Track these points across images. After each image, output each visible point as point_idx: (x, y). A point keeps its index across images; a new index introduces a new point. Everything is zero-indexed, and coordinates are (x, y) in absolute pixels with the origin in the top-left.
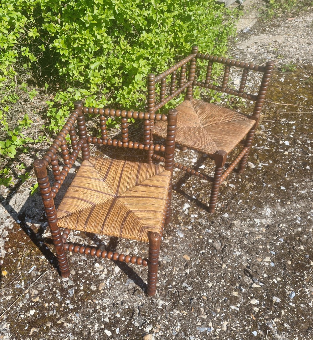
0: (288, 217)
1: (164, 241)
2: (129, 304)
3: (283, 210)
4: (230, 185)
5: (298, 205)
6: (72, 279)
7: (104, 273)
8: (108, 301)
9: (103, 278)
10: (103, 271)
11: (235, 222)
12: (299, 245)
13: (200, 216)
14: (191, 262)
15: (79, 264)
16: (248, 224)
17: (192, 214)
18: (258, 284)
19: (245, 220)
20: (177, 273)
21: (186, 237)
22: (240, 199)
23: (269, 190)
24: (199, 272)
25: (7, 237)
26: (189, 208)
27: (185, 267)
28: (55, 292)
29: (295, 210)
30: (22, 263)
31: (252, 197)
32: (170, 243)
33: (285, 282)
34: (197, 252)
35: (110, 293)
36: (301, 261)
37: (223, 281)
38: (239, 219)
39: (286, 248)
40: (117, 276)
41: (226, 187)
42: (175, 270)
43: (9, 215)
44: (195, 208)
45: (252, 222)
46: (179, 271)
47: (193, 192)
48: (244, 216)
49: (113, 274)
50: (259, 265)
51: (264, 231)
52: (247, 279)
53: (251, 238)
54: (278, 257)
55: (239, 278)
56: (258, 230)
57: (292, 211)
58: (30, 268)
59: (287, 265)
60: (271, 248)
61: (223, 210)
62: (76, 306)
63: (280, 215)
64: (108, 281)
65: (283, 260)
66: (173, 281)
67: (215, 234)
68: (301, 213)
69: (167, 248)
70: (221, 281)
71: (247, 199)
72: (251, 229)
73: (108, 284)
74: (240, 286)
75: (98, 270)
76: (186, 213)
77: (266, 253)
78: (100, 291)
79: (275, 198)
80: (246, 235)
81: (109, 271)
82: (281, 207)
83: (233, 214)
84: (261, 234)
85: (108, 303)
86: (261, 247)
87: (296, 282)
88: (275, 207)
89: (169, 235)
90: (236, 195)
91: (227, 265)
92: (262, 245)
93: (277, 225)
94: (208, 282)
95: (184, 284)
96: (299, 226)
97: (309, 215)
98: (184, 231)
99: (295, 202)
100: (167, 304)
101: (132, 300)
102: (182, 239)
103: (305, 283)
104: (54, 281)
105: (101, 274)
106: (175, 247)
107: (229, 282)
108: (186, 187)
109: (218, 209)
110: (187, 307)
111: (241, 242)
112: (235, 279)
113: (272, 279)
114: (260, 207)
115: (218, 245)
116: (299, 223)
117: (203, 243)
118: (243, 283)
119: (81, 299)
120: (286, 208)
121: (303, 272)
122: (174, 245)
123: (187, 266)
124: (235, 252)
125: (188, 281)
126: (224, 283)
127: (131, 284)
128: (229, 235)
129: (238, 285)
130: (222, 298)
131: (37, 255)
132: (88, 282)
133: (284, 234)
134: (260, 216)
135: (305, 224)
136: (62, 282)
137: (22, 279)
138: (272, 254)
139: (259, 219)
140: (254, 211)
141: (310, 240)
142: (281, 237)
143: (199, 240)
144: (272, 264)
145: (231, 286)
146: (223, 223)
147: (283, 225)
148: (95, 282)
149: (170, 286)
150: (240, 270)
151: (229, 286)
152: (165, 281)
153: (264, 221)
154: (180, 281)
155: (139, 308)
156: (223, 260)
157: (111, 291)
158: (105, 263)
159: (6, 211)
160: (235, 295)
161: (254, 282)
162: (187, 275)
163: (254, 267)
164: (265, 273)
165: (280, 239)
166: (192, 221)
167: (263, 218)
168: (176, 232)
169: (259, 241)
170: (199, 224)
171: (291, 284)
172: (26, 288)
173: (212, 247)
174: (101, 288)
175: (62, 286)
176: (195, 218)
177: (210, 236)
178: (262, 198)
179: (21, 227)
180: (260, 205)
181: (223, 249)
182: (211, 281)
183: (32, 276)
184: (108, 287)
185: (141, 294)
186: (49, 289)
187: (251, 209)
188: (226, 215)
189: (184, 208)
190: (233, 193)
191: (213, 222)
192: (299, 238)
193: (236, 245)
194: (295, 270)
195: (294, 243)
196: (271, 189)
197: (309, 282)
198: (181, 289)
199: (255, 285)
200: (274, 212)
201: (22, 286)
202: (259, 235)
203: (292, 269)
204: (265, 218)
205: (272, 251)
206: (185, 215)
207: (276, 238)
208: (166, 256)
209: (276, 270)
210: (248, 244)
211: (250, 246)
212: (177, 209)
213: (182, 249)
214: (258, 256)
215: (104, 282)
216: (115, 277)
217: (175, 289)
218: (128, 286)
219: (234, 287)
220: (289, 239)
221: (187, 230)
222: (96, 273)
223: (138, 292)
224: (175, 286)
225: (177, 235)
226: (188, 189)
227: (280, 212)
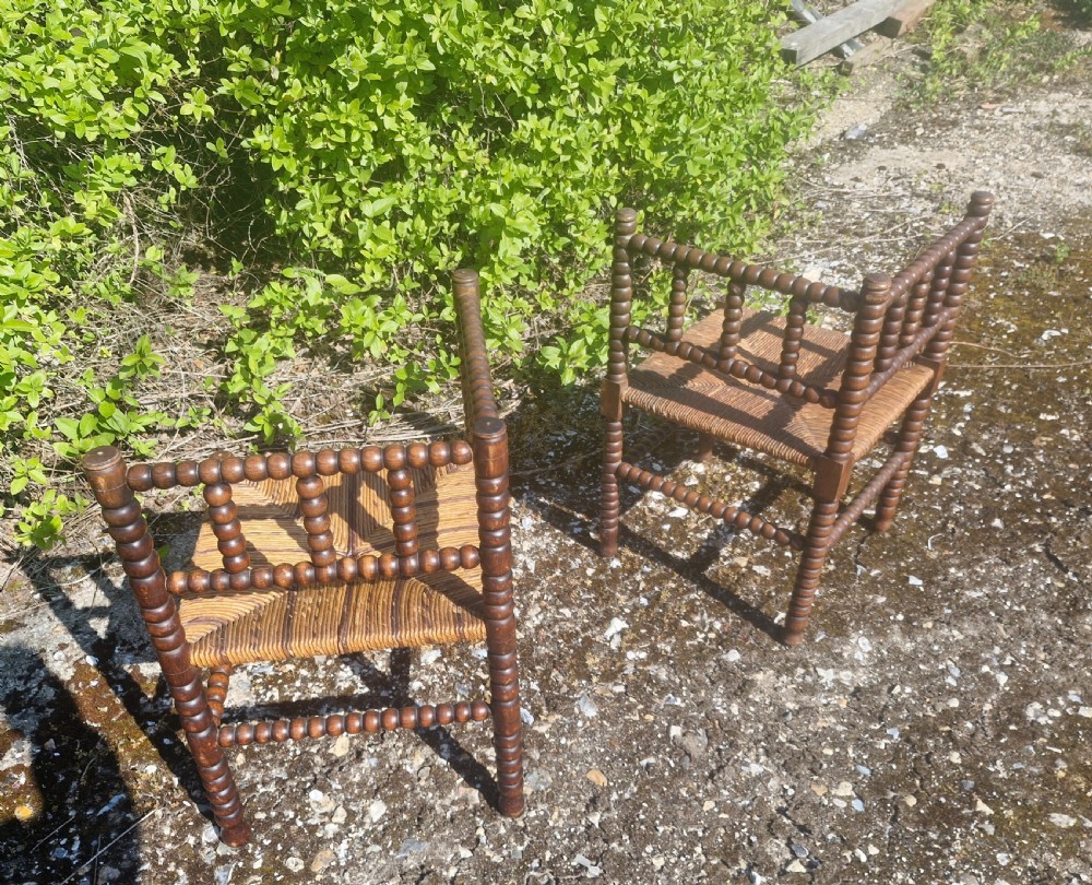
0: (922, 667)
1: (535, 728)
3: (909, 646)
4: (755, 568)
5: (955, 632)
7: (334, 820)
9: (330, 835)
10: (331, 815)
11: (759, 677)
12: (947, 751)
13: (655, 656)
14: (610, 793)
15: (262, 790)
16: (798, 684)
17: (631, 648)
18: (808, 864)
19: (790, 671)
20: (561, 823)
21: (603, 716)
22: (783, 609)
23: (873, 586)
24: (628, 823)
25: (50, 704)
26: (622, 633)
27: (587, 807)
28: (173, 874)
29: (947, 646)
30: (84, 783)
31: (818, 604)
32: (553, 734)
33: (891, 858)
34: (631, 761)
35: (344, 881)
36: (946, 797)
37: (698, 849)
38: (772, 667)
39: (905, 758)
40: (374, 829)
41: (743, 575)
42: (556, 814)
43: (69, 638)
44: (643, 631)
45: (809, 679)
46: (569, 818)
47: (642, 585)
48: (788, 660)
49: (362, 824)
50: (816, 807)
51: (843, 705)
52: (775, 848)
53: (801, 725)
54: (877, 783)
55: (750, 842)
56: (824, 701)
57: (936, 648)
58: (106, 800)
59: (901, 808)
60: (860, 757)
61: (725, 640)
63: (897, 660)
64: (344, 845)
65: (892, 794)
66: (546, 849)
67: (693, 709)
68: (963, 656)
69: (540, 747)
70: (691, 852)
72: (805, 698)
73: (342, 855)
74: (750, 868)
75: (318, 811)
76: (613, 646)
77: (841, 769)
78: (315, 874)
79: (888, 610)
80: (786, 714)
81: (351, 815)
82: (903, 637)
83: (755, 653)
84: (832, 713)
86: (829, 752)
87: (925, 863)
88: (885, 635)
89: (553, 709)
90: (771, 597)
91: (716, 803)
92: (833, 746)
93: (885, 689)
94: (653, 854)
95: (580, 859)
96: (952, 693)
97: (986, 661)
98: (599, 700)
99: (948, 624)
102: (591, 721)
103: (952, 863)
104: (175, 840)
105: (323, 824)
106: (565, 747)
107: (716, 854)
108: (623, 570)
109: (712, 635)
111: (769, 736)
112: (737, 848)
113: (852, 850)
114: (838, 635)
115: (697, 744)
116: (954, 684)
117: (653, 734)
118: (761, 858)
120: (919, 639)
121: (949, 832)
122: (563, 741)
123: (593, 803)
124: (747, 764)
125: (593, 850)
126: (703, 858)
127: (414, 855)
128: (736, 712)
129: (743, 865)
131: (133, 763)
132: (279, 847)
133: (905, 713)
134: (837, 661)
135: (971, 687)
136: (198, 845)
137: (75, 834)
138: (859, 774)
139: (831, 671)
140: (820, 648)
141: (980, 736)
142: (896, 722)
143: (642, 726)
144: (858, 806)
145: (723, 868)
146: (720, 679)
147: (903, 690)
148: (301, 848)
149: (535, 863)
150: (756, 818)
151: (716, 868)
152: (520, 848)
153: (846, 676)
154: (567, 848)
156: (706, 789)
157: (347, 874)
158: (343, 791)
159: (60, 628)
161: (795, 857)
162: (591, 832)
163: (798, 812)
164: (832, 829)
166: (630, 670)
167: (846, 668)
168: (573, 701)
169: (825, 736)
170: (649, 679)
171: (910, 865)
172: (83, 859)
173: (680, 751)
174: (318, 867)
175: (196, 856)
176: (638, 662)
177: (675, 715)
178: (848, 608)
180: (838, 628)
181: (711, 755)
182: (664, 847)
183: (108, 823)
184: (343, 863)
186: (155, 865)
187: (811, 637)
188: (733, 656)
189: (609, 633)
190: (761, 592)
191: (689, 675)
192: (947, 728)
193: (752, 743)
194: (925, 825)
195: (931, 743)
196: (880, 583)
197: (965, 861)
198: (568, 872)
199: (795, 866)
200: (879, 651)
201: (71, 852)
202: (828, 716)
203: (917, 819)
204: (852, 666)
205: (862, 764)
206: (611, 651)
207: (878, 727)
208: (535, 773)
209: (869, 821)
210: (791, 742)
211: (795, 748)
212: (589, 633)
213: (585, 753)
214: (815, 778)
215: (332, 846)
216: (367, 832)
217: (548, 871)
218: (405, 863)
219: (731, 873)
220: (918, 730)
221: (608, 694)
222: (309, 822)
223: (431, 881)
224: (551, 864)
225: (576, 710)
226: (627, 578)
227: (900, 652)
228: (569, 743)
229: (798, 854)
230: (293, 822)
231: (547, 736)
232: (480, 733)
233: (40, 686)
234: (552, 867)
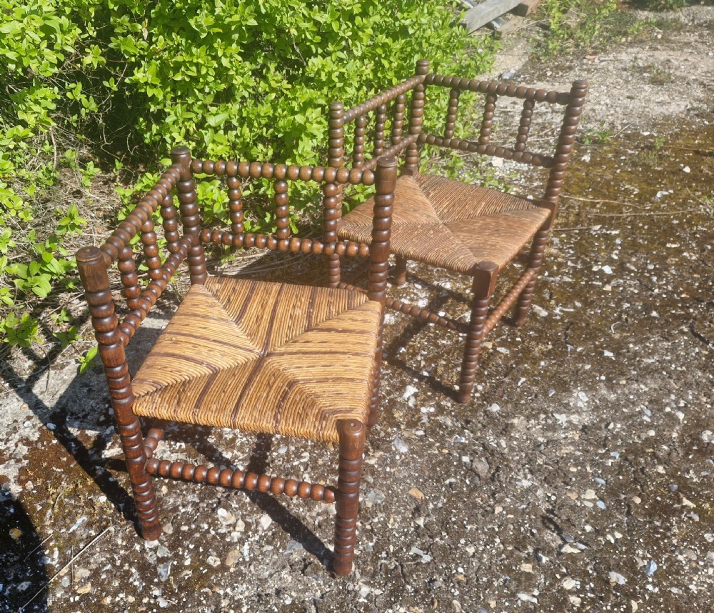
0: (624, 410)
1: (367, 461)
2: (293, 594)
3: (613, 397)
4: (499, 349)
5: (642, 386)
6: (166, 544)
7: (237, 529)
8: (247, 588)
9: (236, 540)
10: (234, 526)
11: (515, 421)
12: (654, 465)
13: (441, 410)
14: (427, 504)
15: (183, 510)
16: (543, 425)
17: (423, 405)
18: (576, 547)
19: (536, 417)
20: (396, 525)
21: (412, 452)
22: (522, 376)
23: (580, 358)
24: (444, 523)
25: (25, 457)
26: (416, 395)
27: (413, 514)
28: (128, 571)
29: (638, 394)
30: (56, 510)
31: (546, 371)
32: (380, 465)
33: (631, 540)
34: (438, 481)
35: (250, 572)
36: (660, 496)
37: (498, 540)
38: (522, 414)
39: (627, 471)
40: (266, 535)
41: (492, 354)
43: (31, 413)
44: (429, 394)
45: (550, 422)
46: (401, 523)
47: (423, 363)
48: (533, 409)
49: (256, 531)
50: (573, 508)
51: (577, 438)
52: (550, 537)
53: (551, 452)
54: (611, 490)
55: (532, 534)
56: (563, 436)
57: (631, 397)
58: (73, 521)
59: (632, 505)
60: (596, 472)
61: (487, 398)
62: (174, 601)
63: (607, 406)
64: (246, 547)
65: (623, 496)
66: (389, 544)
67: (474, 445)
68: (650, 402)
69: (373, 474)
70: (493, 542)
71: (536, 376)
72: (550, 434)
73: (246, 553)
74: (536, 551)
75: (224, 523)
76: (411, 404)
77: (584, 481)
78: (229, 568)
79: (594, 373)
80: (539, 446)
81: (248, 525)
82: (608, 391)
83: (510, 406)
84: (570, 443)
85: (247, 594)
86: (574, 470)
87: (656, 542)
88: (596, 390)
89: (377, 448)
90: (513, 368)
91: (504, 508)
92: (576, 465)
93: (603, 425)
94: (466, 544)
95: (414, 550)
96: (649, 426)
97: (668, 405)
98: (408, 441)
99: (637, 381)
100: (378, 592)
101: (301, 587)
102: (405, 456)
103: (675, 542)
104: (126, 548)
105: (230, 532)
106: (390, 473)
107: (510, 543)
108: (408, 353)
109: (477, 395)
110: (423, 599)
111: (530, 461)
112: (524, 538)
113: (604, 536)
114: (564, 391)
115: (482, 467)
116: (649, 420)
117: (450, 463)
118: (543, 544)
119: (186, 587)
120: (619, 392)
121: (668, 520)
122: (388, 469)
123: (417, 511)
125: (423, 544)
126: (501, 546)
127: (297, 551)
128: (505, 446)
129: (531, 550)
130: (498, 578)
131: (89, 495)
132: (201, 550)
133: (619, 442)
134: (567, 409)
135: (661, 422)
136: (143, 550)
137: (55, 546)
138: (598, 484)
139: (564, 415)
140: (553, 400)
141: (675, 454)
142: (616, 448)
143: (441, 458)
144: (601, 505)
145: (517, 552)
146: (489, 424)
147: (615, 425)
148: (216, 549)
149: (384, 555)
150: (534, 517)
151: (512, 552)
152: (371, 544)
153: (575, 418)
154: (404, 543)
155: (315, 602)
156: (494, 499)
157: (252, 567)
158: (240, 509)
159: (26, 406)
160: (527, 571)
161: (565, 542)
162: (419, 531)
163: (562, 511)
164: (587, 522)
165: (612, 454)
166: (425, 420)
167: (574, 413)
168: (391, 442)
169: (570, 459)
170: (440, 426)
171: (646, 544)
172: (63, 564)
173: (471, 471)
174: (230, 562)
175: (143, 558)
176: (429, 415)
177: (463, 449)
178: (566, 373)
179: (56, 436)
180: (564, 387)
181: (493, 475)
182: (473, 540)
183: (78, 538)
184: (247, 559)
185: (321, 573)
186: (114, 565)
187: (546, 394)
188: (495, 408)
189: (406, 395)
190: (505, 365)
191: (467, 422)
192: (651, 450)
193: (519, 466)
194: (650, 516)
195: (642, 460)
196: (585, 355)
197: (683, 540)
198: (408, 560)
199: (567, 549)
200: (593, 401)
201: (53, 560)
202: (568, 446)
203: (644, 513)
204: (578, 411)
205: (599, 477)
206: (409, 408)
207: (604, 451)
208: (372, 492)
209: (611, 515)
210: (546, 464)
211: (551, 468)
212: (392, 396)
213: (405, 477)
214: (569, 487)
215: (238, 548)
216: (261, 537)
217: (393, 559)
218: (291, 557)
219: (523, 555)
220: (632, 452)
221: (414, 437)
222: (219, 531)
223: (313, 569)
224: (395, 554)
225: (394, 449)
226: (412, 359)
227: (608, 401)
228: (392, 471)
229: (568, 540)
230: (208, 531)
231: (376, 466)
232: (329, 466)
233: (16, 445)
234: (396, 557)
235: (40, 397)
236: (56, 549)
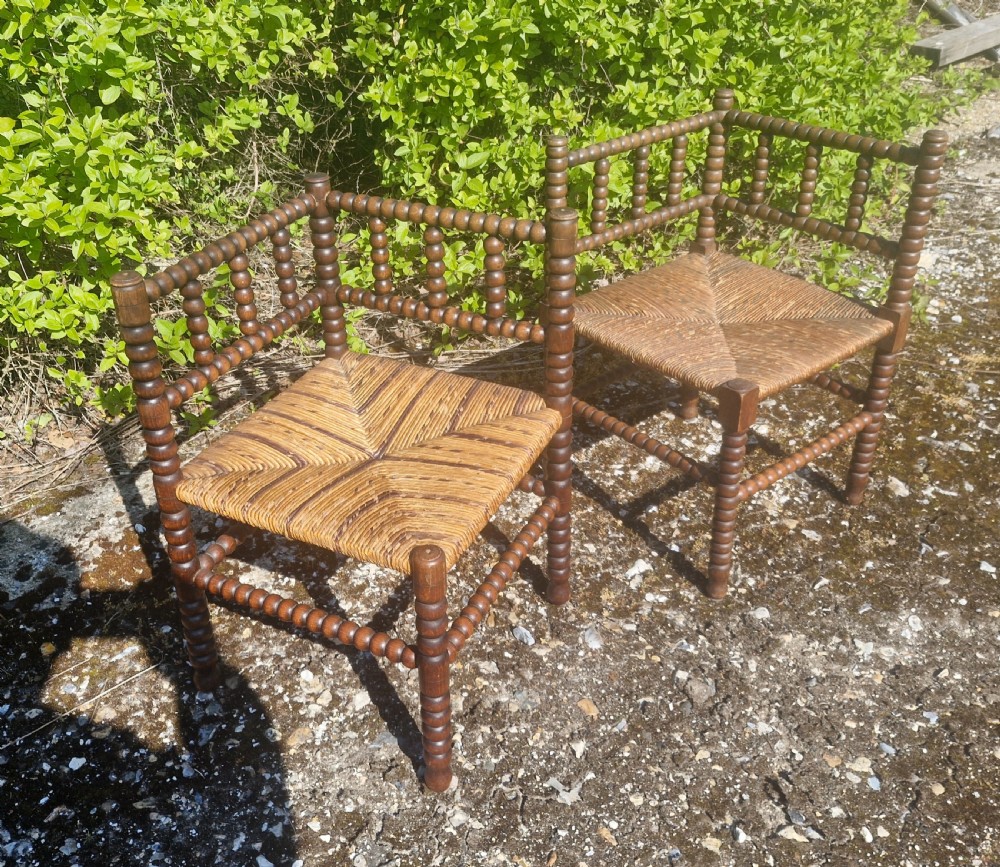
0: (979, 655)
1: (534, 650)
2: (361, 801)
3: (968, 633)
4: (804, 532)
6: (222, 700)
7: (319, 701)
8: (303, 780)
9: (312, 715)
10: (316, 696)
11: (788, 638)
12: (993, 746)
13: (676, 601)
14: (599, 725)
15: (259, 664)
16: (831, 653)
17: (651, 590)
18: (803, 833)
19: (824, 639)
20: (541, 744)
21: (607, 650)
22: (827, 575)
23: (937, 566)
25: (95, 561)
26: (644, 575)
27: (572, 735)
28: (162, 724)
30: (106, 631)
31: (869, 576)
32: (551, 659)
33: (901, 844)
34: (628, 698)
35: (315, 759)
36: (981, 793)
37: (683, 797)
38: (803, 631)
39: (939, 744)
40: (354, 717)
41: (789, 536)
42: (538, 735)
43: (123, 508)
44: (668, 576)
45: (844, 649)
46: (550, 741)
47: (677, 532)
48: (823, 627)
49: (344, 710)
50: (824, 777)
51: (878, 681)
52: (770, 812)
53: (825, 692)
54: (900, 764)
55: (741, 800)
56: (857, 674)
58: (121, 649)
59: (924, 795)
60: (886, 734)
61: (755, 598)
62: (203, 773)
63: (951, 645)
64: (323, 727)
65: (916, 779)
66: (521, 766)
67: (706, 658)
69: (535, 668)
70: (675, 798)
71: (849, 579)
72: (835, 667)
73: (319, 734)
74: (736, 823)
75: (306, 691)
76: (633, 586)
77: (862, 743)
78: (290, 748)
79: (949, 592)
80: (809, 680)
81: (336, 700)
82: (963, 622)
83: (787, 615)
84: (864, 686)
85: (300, 786)
86: (852, 725)
87: (944, 856)
88: (941, 617)
89: (556, 635)
90: (817, 563)
91: (712, 754)
92: (857, 719)
93: (931, 671)
95: (553, 783)
98: (606, 634)
100: (477, 825)
101: (373, 793)
102: (593, 653)
103: (976, 863)
104: (171, 695)
105: (308, 703)
106: (560, 673)
107: (701, 805)
108: (659, 516)
109: (743, 591)
110: (538, 848)
111: (787, 698)
112: (726, 803)
113: (856, 826)
114: (885, 610)
115: (703, 691)
117: (657, 676)
118: (749, 817)
119: (227, 759)
120: (981, 626)
121: (979, 829)
122: (560, 667)
124: (754, 721)
125: (569, 776)
126: (685, 805)
127: (388, 747)
128: (753, 669)
129: (729, 820)
130: (661, 846)
131: (151, 620)
132: (263, 717)
133: (949, 700)
134: (881, 636)
136: (190, 702)
137: (87, 674)
138: (881, 752)
139: (871, 644)
140: (863, 619)
142: (936, 707)
143: (646, 667)
144: (874, 784)
145: (706, 820)
146: (742, 634)
147: (951, 675)
148: (283, 721)
149: (506, 778)
150: (754, 777)
151: (698, 818)
152: (494, 761)
153: (887, 652)
154: (542, 770)
155: (385, 818)
156: (703, 738)
157: (319, 753)
158: (333, 677)
159: (120, 498)
160: (710, 848)
161: (790, 823)
163: (803, 779)
164: (839, 802)
165: (925, 714)
166: (645, 611)
167: (889, 644)
168: (579, 630)
169: (851, 708)
170: (664, 622)
171: (924, 855)
172: (87, 697)
173: (683, 693)
174: (294, 742)
175: (186, 712)
176: (655, 605)
177: (685, 661)
178: (904, 584)
179: (140, 542)
180: (888, 603)
181: (716, 706)
182: (645, 789)
183: (118, 670)
184: (318, 743)
185: (407, 782)
186: (148, 713)
187: (854, 608)
188: (762, 613)
189: (631, 572)
190: (806, 556)
191: (708, 625)
192: (997, 722)
193: (765, 702)
194: (949, 817)
195: (974, 734)
196: (947, 564)
198: (538, 793)
199: (789, 833)
200: (931, 632)
201: (79, 690)
202: (858, 689)
203: (941, 809)
204: (897, 643)
205: (888, 743)
206: (630, 590)
207: (914, 708)
208: (525, 692)
209: (884, 802)
210: (809, 707)
211: (813, 714)
212: (610, 570)
213: (581, 682)
214: (830, 747)
215: (311, 725)
216: (347, 719)
217: (517, 787)
218: (376, 754)
219: (714, 827)
220: (961, 718)
221: (617, 630)
222: (295, 699)
223: (398, 773)
224: (521, 782)
225: (581, 641)
226: (662, 524)
227: (956, 637)
228: (566, 670)
229: (794, 821)
230: (281, 696)
231: (545, 659)
232: (477, 646)
233: (91, 545)
234: (522, 785)
235: (141, 492)
236: (87, 678)
